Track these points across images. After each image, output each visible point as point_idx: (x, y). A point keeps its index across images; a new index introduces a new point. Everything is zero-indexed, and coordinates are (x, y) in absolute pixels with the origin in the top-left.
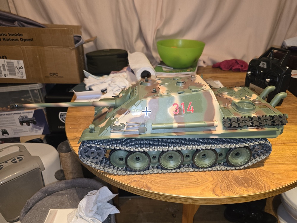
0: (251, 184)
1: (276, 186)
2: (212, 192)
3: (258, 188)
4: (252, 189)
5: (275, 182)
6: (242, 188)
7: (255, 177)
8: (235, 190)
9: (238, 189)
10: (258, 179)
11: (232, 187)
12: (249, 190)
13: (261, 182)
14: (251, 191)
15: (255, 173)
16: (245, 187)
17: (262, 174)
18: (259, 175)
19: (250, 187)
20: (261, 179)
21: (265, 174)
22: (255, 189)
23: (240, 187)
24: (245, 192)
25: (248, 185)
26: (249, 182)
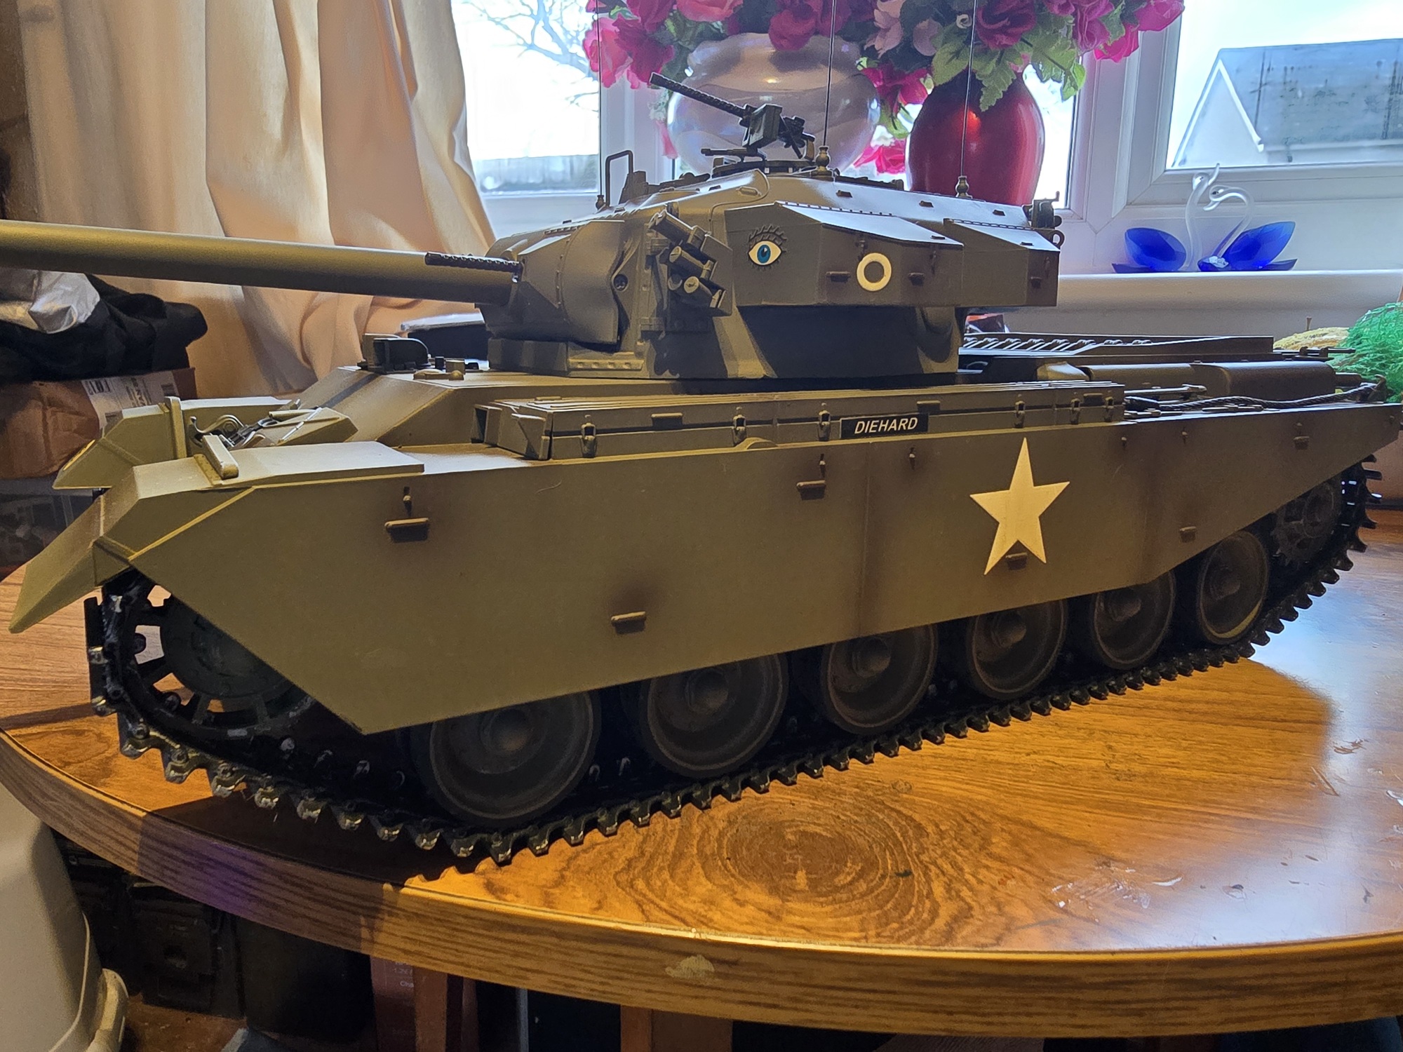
6: (750, 888)
7: (923, 850)
8: (677, 888)
9: (703, 887)
10: (932, 867)
11: (672, 868)
12: (790, 912)
13: (948, 888)
14: (806, 919)
15: (947, 830)
16: (774, 890)
17: (999, 844)
18: (966, 847)
19: (822, 899)
20: (969, 873)
21: (1035, 849)
22: (848, 919)
23: (733, 879)
24: (746, 920)
25: (813, 884)
26: (846, 866)
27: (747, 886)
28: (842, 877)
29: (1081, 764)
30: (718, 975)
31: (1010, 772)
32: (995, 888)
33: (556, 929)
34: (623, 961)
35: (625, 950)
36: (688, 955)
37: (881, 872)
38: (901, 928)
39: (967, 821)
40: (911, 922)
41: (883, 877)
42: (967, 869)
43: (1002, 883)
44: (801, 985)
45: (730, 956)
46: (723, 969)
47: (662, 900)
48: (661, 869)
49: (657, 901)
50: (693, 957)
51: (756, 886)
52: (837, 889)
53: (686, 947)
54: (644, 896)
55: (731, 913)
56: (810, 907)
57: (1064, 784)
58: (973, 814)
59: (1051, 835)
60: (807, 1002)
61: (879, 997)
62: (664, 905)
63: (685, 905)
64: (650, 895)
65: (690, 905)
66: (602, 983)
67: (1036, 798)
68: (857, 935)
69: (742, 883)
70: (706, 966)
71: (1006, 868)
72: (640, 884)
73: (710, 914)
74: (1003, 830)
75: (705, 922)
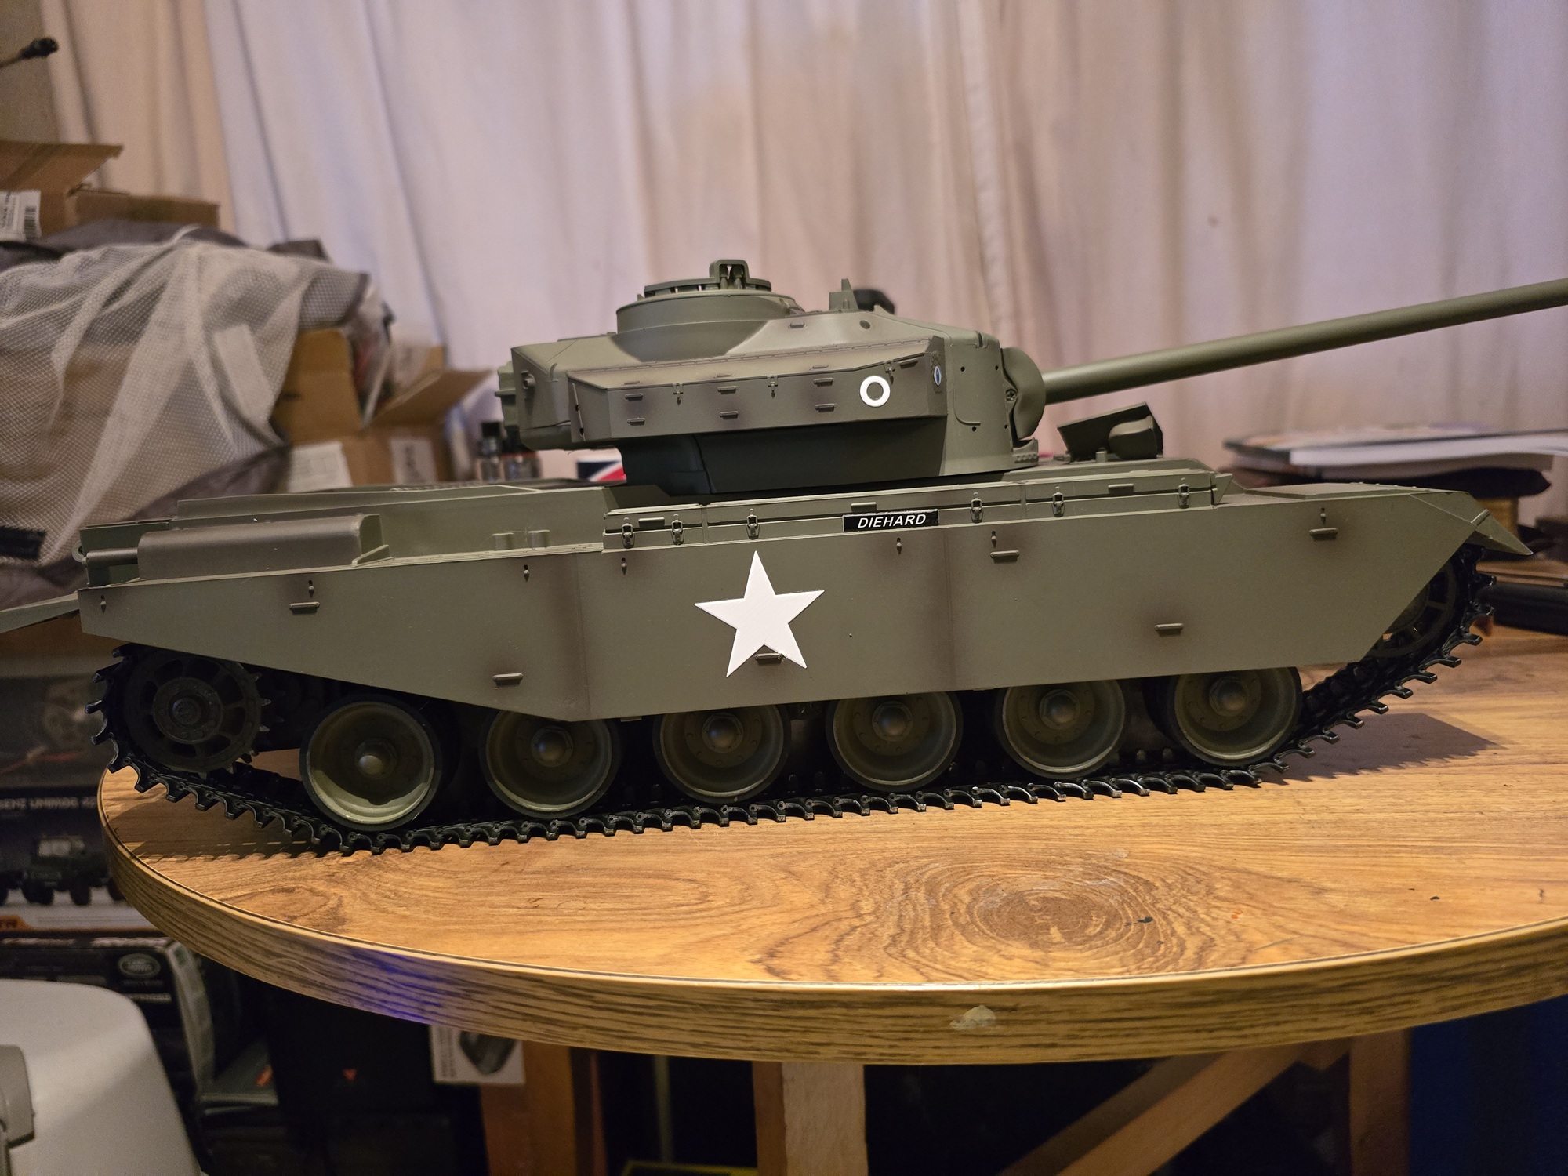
0: (1101, 932)
1: (1307, 950)
2: (757, 957)
3: (1148, 951)
4: (1087, 953)
5: (1310, 930)
6: (1012, 946)
7: (1156, 900)
8: (946, 953)
9: (970, 950)
10: (1169, 912)
11: (935, 937)
12: (1054, 960)
13: (1188, 926)
14: (1070, 964)
15: (1172, 883)
16: (1034, 945)
17: (1223, 888)
18: (1196, 893)
19: (1080, 947)
20: (1203, 913)
21: (1255, 889)
22: (1108, 959)
23: (993, 941)
24: (1018, 970)
25: (1068, 936)
26: (1091, 919)
27: (1008, 945)
28: (1091, 929)
29: (1277, 819)
30: (1000, 1022)
31: (1216, 831)
32: (1229, 922)
33: (845, 999)
34: (910, 1022)
35: (911, 1011)
36: (970, 1006)
37: (1124, 921)
38: (1157, 961)
39: (1189, 874)
40: (1164, 956)
41: (1128, 924)
42: (1200, 910)
43: (1235, 917)
44: (1076, 1022)
45: (1009, 1003)
46: (1004, 1016)
47: (936, 963)
48: (925, 940)
49: (931, 964)
50: (975, 1009)
51: (1017, 944)
52: (1091, 938)
53: (968, 1000)
54: (918, 962)
55: (1002, 967)
56: (1071, 954)
57: (1266, 836)
58: (1192, 868)
59: (1266, 877)
60: (1083, 1037)
61: (1146, 1024)
62: (938, 966)
63: (957, 965)
64: (924, 961)
65: (963, 964)
66: (891, 1047)
67: (1246, 850)
68: (1120, 970)
69: (1003, 943)
70: (988, 1015)
71: (1234, 906)
72: (910, 953)
73: (984, 969)
74: (1222, 877)
75: (983, 976)
